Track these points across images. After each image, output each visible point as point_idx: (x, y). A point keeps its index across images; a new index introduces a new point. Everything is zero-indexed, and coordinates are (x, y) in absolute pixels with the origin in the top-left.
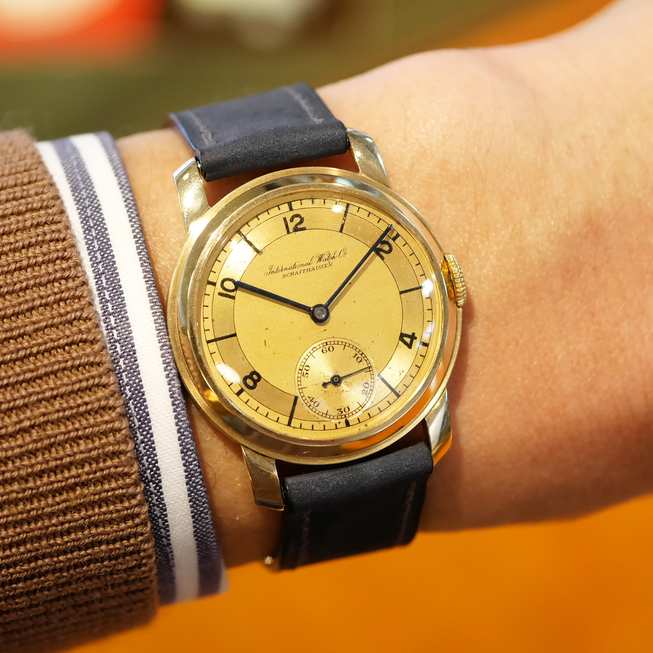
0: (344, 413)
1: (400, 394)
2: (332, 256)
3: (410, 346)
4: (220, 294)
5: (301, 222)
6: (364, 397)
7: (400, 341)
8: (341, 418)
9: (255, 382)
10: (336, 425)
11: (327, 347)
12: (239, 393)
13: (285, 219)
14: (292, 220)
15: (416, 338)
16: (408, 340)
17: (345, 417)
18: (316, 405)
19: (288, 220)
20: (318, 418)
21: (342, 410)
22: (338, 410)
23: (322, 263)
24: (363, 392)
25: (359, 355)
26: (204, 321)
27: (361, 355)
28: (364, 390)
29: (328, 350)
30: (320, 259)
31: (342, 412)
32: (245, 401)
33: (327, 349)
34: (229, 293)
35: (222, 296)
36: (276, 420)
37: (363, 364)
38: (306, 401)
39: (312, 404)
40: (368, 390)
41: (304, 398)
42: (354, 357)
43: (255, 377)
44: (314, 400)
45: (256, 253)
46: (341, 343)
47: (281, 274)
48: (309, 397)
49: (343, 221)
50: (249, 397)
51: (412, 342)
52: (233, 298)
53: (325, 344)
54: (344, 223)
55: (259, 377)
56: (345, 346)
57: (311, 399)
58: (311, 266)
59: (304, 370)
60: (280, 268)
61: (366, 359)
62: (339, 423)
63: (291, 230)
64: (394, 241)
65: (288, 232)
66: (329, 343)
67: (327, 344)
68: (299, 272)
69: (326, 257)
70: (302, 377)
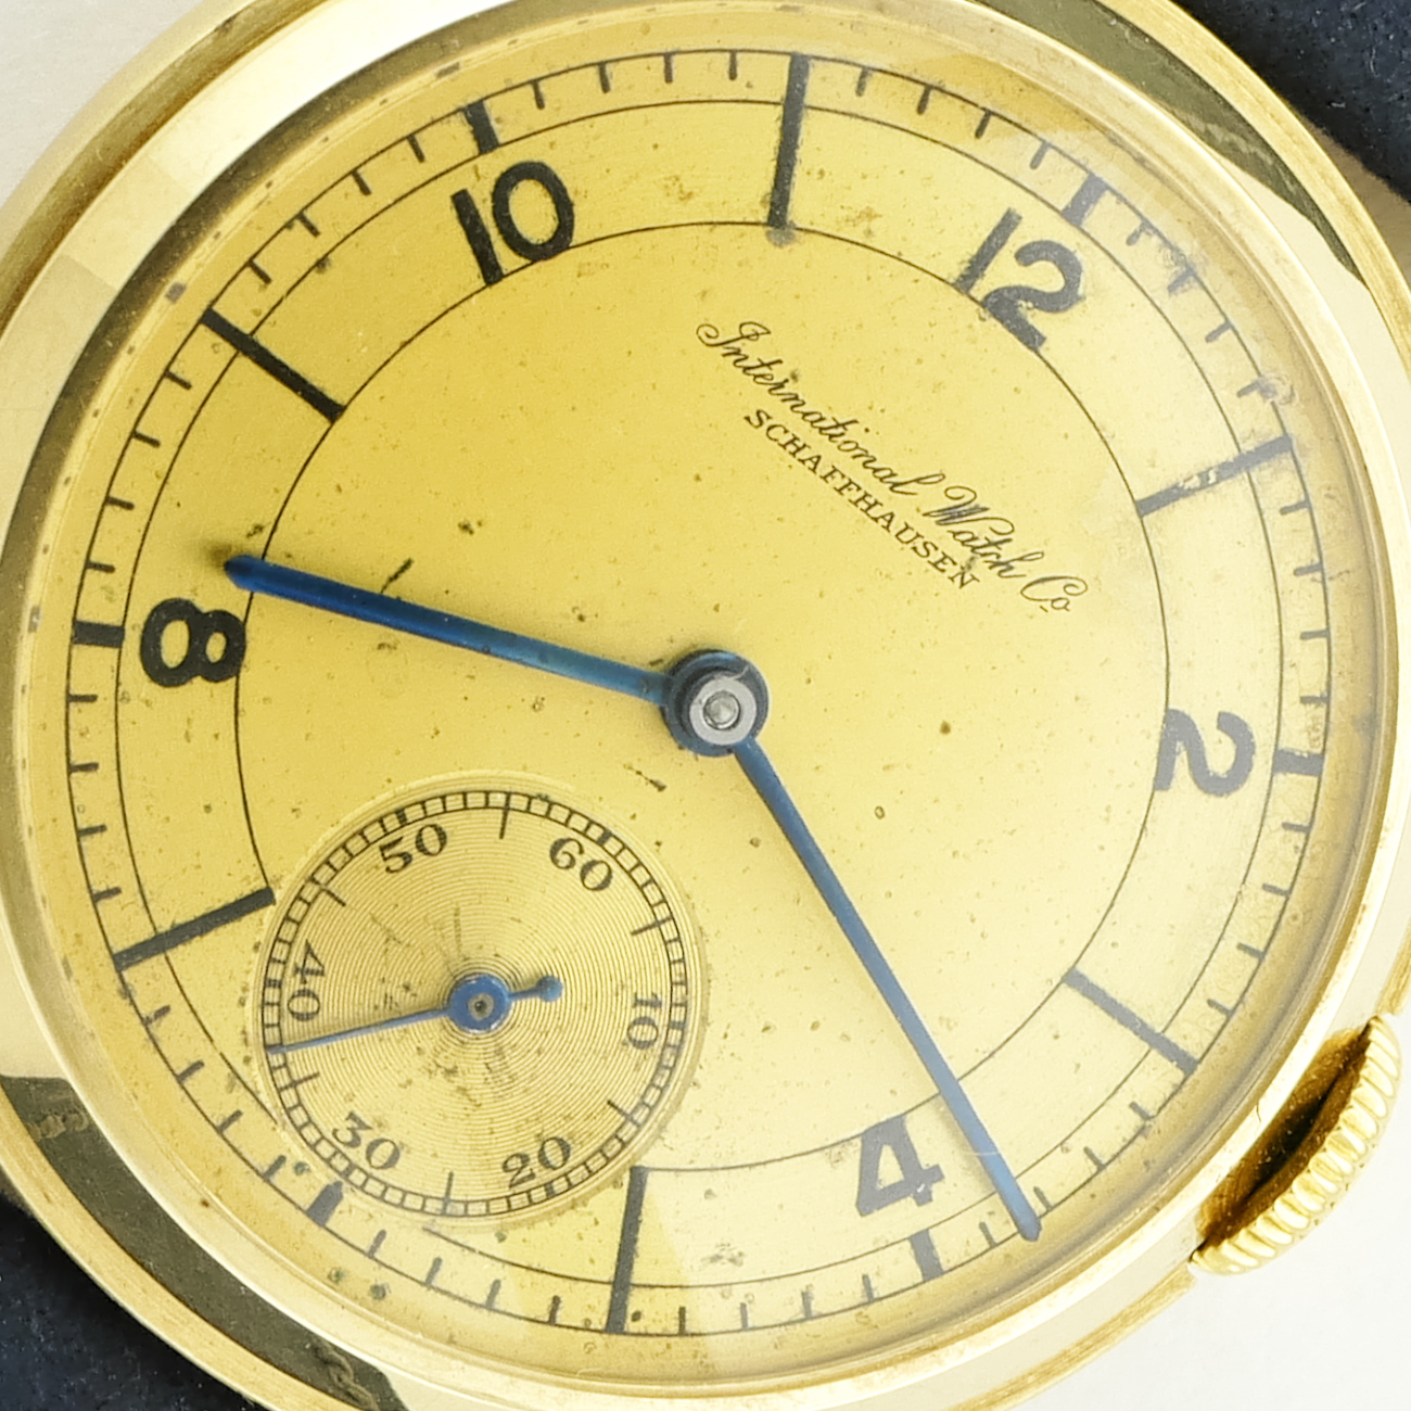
0: (357, 1155)
1: (631, 1326)
2: (1007, 553)
3: (871, 1198)
4: (462, 202)
5: (1054, 303)
6: (497, 1184)
7: (858, 1142)
8: (328, 1161)
9: (195, 666)
10: (281, 1160)
11: (593, 852)
12: (89, 633)
13: (1008, 223)
14: (1026, 256)
15: (924, 1199)
16: (889, 1170)
17: (346, 1174)
18: (299, 1005)
19: (1016, 240)
20: (247, 1060)
21: (366, 1138)
22: (352, 1116)
23: (940, 535)
24: (515, 1163)
25: (660, 1018)
26: (288, 225)
27: (672, 1025)
28: (525, 1159)
29: (577, 869)
30: (949, 516)
31: (355, 1142)
32: (75, 691)
33: (581, 861)
34: (493, 232)
35: (462, 217)
36: (99, 887)
37: (637, 1067)
38: (280, 951)
39: (293, 984)
40: (544, 1175)
41: (289, 930)
42: (638, 1002)
43: (216, 647)
44: (314, 983)
45: (763, 215)
46: (655, 897)
47: (758, 397)
48: (309, 950)
49: (1195, 482)
50: (106, 692)
51: (893, 1194)
52: (491, 273)
53: (595, 832)
54: (1192, 491)
55: (230, 666)
56: (657, 924)
57: (311, 964)
58: (889, 501)
59: (409, 834)
60: (779, 374)
61: (669, 1059)
62: (300, 1168)
63: (982, 288)
64: (1275, 769)
65: (965, 283)
66: (613, 847)
67: (601, 842)
68: (823, 469)
69: (981, 530)
70: (375, 848)
